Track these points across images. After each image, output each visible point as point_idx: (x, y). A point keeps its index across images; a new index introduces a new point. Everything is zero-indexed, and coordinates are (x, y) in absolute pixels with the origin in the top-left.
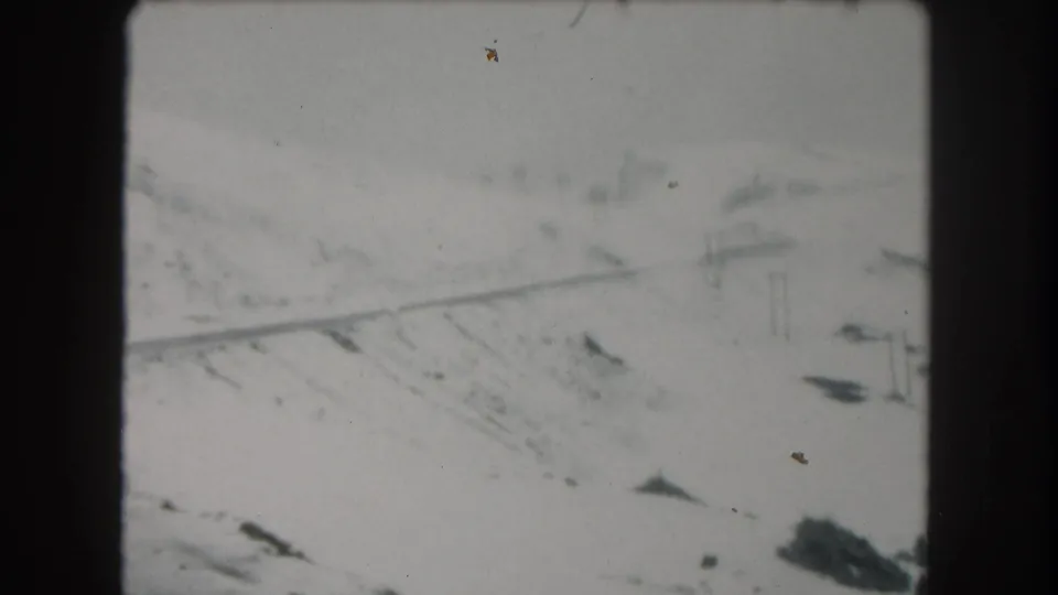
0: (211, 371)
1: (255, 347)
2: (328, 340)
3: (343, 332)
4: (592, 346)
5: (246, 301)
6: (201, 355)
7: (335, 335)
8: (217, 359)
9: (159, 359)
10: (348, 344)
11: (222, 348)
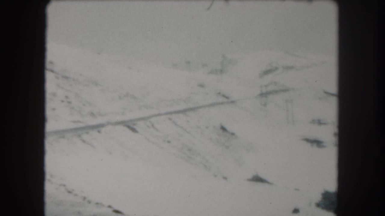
0: (84, 141)
1: (99, 132)
2: (126, 129)
3: (132, 126)
4: (223, 129)
5: (92, 114)
6: (79, 136)
7: (129, 127)
8: (85, 137)
9: (64, 137)
10: (134, 130)
11: (87, 133)
